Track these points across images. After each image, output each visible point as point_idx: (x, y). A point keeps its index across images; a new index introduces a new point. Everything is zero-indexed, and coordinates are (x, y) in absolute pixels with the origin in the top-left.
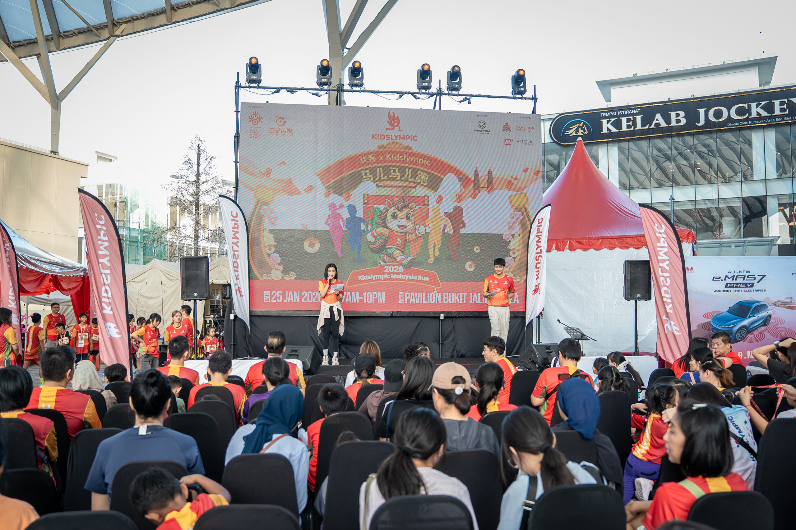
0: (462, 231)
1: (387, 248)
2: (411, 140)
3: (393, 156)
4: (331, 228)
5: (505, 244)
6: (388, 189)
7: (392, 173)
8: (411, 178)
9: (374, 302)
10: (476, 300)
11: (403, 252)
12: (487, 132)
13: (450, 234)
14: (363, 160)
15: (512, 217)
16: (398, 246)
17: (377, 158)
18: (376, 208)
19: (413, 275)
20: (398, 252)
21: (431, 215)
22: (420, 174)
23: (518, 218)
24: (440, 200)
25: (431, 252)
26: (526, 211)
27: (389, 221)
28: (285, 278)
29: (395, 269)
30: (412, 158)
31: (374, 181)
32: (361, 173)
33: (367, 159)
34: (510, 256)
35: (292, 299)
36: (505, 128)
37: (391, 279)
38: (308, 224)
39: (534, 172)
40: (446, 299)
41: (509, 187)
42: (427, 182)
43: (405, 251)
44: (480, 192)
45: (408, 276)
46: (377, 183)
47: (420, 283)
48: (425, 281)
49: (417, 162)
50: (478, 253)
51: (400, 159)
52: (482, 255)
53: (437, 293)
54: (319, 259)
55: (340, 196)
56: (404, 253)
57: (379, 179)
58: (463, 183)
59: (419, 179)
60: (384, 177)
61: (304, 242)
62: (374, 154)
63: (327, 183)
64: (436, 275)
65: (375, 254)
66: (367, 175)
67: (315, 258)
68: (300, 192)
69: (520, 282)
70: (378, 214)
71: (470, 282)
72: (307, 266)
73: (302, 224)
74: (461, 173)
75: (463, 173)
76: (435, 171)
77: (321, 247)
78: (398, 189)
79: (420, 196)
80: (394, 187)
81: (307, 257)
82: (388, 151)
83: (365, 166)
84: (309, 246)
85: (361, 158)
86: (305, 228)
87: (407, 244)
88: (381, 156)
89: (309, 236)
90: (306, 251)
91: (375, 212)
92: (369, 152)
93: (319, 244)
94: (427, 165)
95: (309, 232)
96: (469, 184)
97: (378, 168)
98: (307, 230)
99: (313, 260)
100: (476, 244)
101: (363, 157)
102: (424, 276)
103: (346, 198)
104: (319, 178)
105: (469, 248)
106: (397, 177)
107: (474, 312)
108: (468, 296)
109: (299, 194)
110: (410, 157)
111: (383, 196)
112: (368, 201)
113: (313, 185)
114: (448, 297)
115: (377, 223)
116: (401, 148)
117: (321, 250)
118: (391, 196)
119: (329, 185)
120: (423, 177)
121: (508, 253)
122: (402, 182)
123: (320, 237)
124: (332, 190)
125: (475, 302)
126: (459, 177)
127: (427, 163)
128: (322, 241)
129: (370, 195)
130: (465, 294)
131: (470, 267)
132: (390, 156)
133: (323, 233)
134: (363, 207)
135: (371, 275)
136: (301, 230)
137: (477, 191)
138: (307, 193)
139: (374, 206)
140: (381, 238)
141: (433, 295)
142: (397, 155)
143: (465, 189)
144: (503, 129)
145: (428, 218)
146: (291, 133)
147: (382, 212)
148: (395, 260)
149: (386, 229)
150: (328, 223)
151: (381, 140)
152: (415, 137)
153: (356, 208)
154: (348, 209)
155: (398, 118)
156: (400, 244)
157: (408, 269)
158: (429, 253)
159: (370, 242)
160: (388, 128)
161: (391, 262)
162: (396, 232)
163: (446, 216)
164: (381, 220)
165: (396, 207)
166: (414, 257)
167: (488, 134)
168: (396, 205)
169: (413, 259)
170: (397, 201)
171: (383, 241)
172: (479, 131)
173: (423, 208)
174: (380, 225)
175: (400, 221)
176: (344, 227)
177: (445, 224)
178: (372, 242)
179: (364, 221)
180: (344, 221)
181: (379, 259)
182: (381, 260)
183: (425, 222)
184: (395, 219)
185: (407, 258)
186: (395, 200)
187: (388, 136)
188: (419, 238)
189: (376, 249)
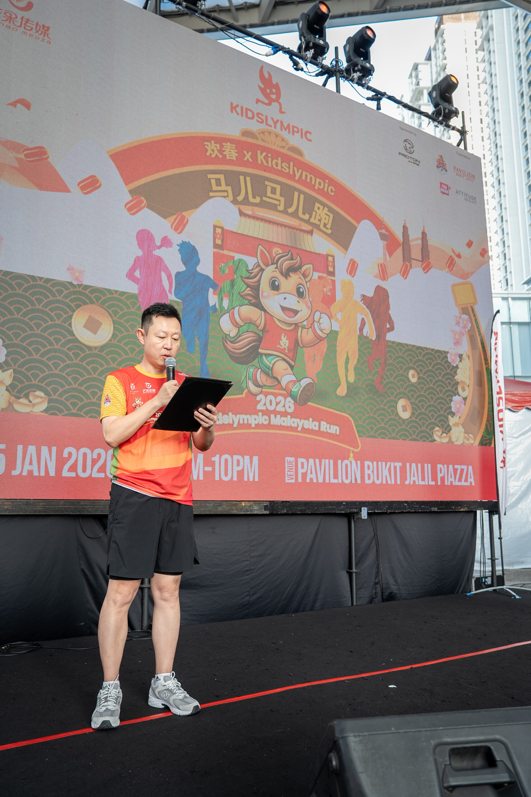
0: (390, 337)
1: (262, 354)
2: (302, 137)
3: (270, 159)
4: (140, 292)
5: (451, 370)
6: (262, 224)
7: (269, 194)
8: (304, 213)
9: (235, 479)
10: (415, 479)
11: (292, 367)
12: (416, 162)
13: (371, 340)
14: (212, 149)
15: (458, 323)
16: (282, 351)
17: (241, 156)
18: (240, 260)
19: (311, 419)
20: (283, 365)
21: (339, 295)
22: (319, 208)
23: (465, 327)
24: (353, 268)
25: (341, 371)
26: (474, 316)
27: (265, 294)
28: (17, 407)
29: (277, 404)
30: (304, 173)
31: (235, 202)
32: (209, 176)
33: (221, 151)
34: (459, 395)
35: (35, 468)
36: (440, 162)
37: (269, 426)
38: (85, 271)
39: (480, 250)
40: (369, 475)
41: (450, 269)
42: (331, 229)
43: (295, 366)
44: (413, 267)
45: (302, 421)
46: (241, 208)
47: (325, 437)
48: (332, 434)
49: (313, 183)
50: (415, 383)
51: (283, 170)
52: (421, 387)
53: (354, 462)
54: (112, 363)
55: (162, 217)
56: (294, 369)
57: (243, 199)
58: (387, 244)
59: (317, 219)
60: (254, 197)
61: (73, 315)
62: (235, 146)
63: (134, 181)
64: (351, 422)
65: (238, 365)
66: (221, 185)
67: (99, 360)
68: (66, 186)
69: (474, 445)
70: (243, 276)
71: (406, 440)
72: (79, 379)
73: (70, 269)
74: (384, 224)
75: (387, 225)
76: (342, 209)
77: (116, 332)
78: (280, 228)
79: (319, 254)
80: (272, 224)
81: (81, 356)
82: (260, 146)
83: (217, 164)
84: (85, 326)
85: (208, 145)
86: (77, 279)
87: (298, 351)
88: (248, 153)
89: (88, 301)
90: (77, 340)
91: (236, 270)
92: (224, 137)
93: (111, 325)
94: (330, 195)
95: (88, 291)
96: (396, 250)
97: (242, 175)
98: (82, 285)
99: (95, 365)
100: (411, 365)
101: (211, 144)
102: (330, 424)
103: (176, 226)
104: (116, 164)
105: (401, 372)
106: (279, 204)
107: (412, 503)
108: (403, 470)
109: (63, 192)
110: (300, 171)
111: (252, 237)
112: (222, 242)
113: (100, 178)
114: (373, 472)
115: (242, 296)
116: (283, 147)
117: (115, 342)
118: (267, 241)
119: (139, 187)
120: (323, 216)
121: (456, 389)
122: (286, 216)
123: (114, 309)
124: (146, 200)
125: (414, 481)
126: (380, 231)
127: (329, 191)
128: (118, 318)
129: (227, 231)
130: (399, 465)
131: (404, 409)
132: (264, 158)
133: (122, 298)
134: (213, 253)
135: (230, 414)
136: (66, 283)
137: (408, 264)
138: (84, 192)
139: (234, 257)
140: (250, 330)
141: (346, 465)
142: (278, 160)
143: (390, 256)
144: (436, 163)
145: (335, 301)
146: (46, 36)
147: (251, 271)
148: (277, 383)
149: (260, 311)
150: (135, 276)
151: (247, 119)
152: (308, 135)
153: (199, 252)
154: (179, 252)
155: (277, 86)
156: (287, 349)
157: (302, 405)
158: (338, 375)
159: (228, 336)
160: (260, 99)
161: (270, 387)
162: (278, 319)
163: (362, 302)
164: (249, 291)
165: (277, 268)
166: (313, 380)
167: (417, 166)
168: (277, 263)
169: (311, 385)
170: (280, 254)
171: (255, 338)
172: (405, 156)
173: (325, 278)
174: (247, 300)
175: (285, 298)
176: (171, 293)
177: (363, 319)
178: (231, 335)
179: (215, 286)
180: (172, 280)
181: (246, 376)
182: (250, 380)
183: (329, 308)
184: (276, 292)
185: (300, 381)
186: (276, 253)
187: (260, 116)
188: (321, 340)
189: (241, 353)
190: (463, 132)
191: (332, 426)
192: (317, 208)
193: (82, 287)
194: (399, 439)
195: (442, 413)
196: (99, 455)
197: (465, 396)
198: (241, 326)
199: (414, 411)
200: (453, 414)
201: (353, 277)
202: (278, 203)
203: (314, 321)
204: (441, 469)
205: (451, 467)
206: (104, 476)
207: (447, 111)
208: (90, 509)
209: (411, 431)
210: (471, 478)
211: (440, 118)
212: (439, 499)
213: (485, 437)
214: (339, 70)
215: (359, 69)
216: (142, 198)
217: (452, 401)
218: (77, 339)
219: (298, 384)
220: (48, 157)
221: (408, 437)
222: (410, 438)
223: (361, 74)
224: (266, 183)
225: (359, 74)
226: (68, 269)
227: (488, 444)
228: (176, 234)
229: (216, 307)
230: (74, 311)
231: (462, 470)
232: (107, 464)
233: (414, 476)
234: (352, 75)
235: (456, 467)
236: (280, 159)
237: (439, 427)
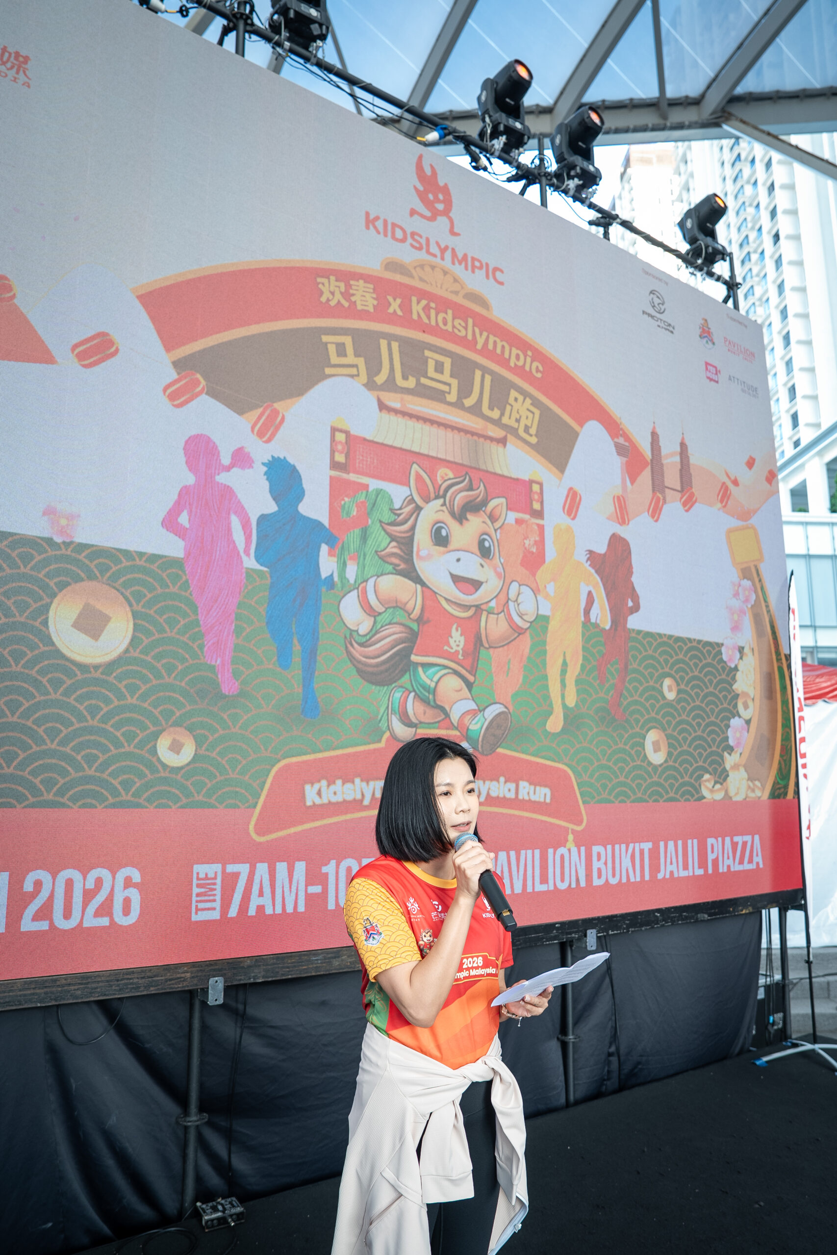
0: (634, 622)
1: (417, 664)
2: (487, 277)
3: (433, 313)
5: (728, 675)
6: (419, 425)
7: (431, 372)
8: (491, 408)
10: (673, 867)
11: (469, 685)
12: (669, 328)
13: (603, 631)
14: (330, 290)
15: (736, 594)
16: (452, 657)
17: (382, 305)
18: (379, 492)
19: (502, 779)
20: (453, 682)
21: (551, 552)
22: (516, 400)
23: (747, 601)
24: (573, 503)
25: (554, 688)
26: (760, 580)
27: (423, 553)
30: (492, 339)
31: (370, 385)
32: (325, 338)
33: (347, 295)
34: (740, 717)
36: (703, 330)
38: (79, 516)
39: (765, 473)
40: (599, 870)
41: (724, 504)
42: (536, 436)
43: (477, 683)
44: (667, 501)
45: (487, 783)
46: (382, 398)
47: (526, 811)
48: (539, 803)
49: (507, 355)
50: (673, 700)
51: (456, 331)
52: (681, 708)
53: (574, 850)
54: (128, 696)
55: (235, 411)
56: (474, 689)
57: (386, 381)
58: (627, 462)
59: (513, 418)
60: (405, 378)
61: (51, 603)
62: (372, 286)
63: (184, 344)
64: (570, 778)
65: (374, 687)
66: (345, 356)
67: (103, 691)
68: (47, 351)
69: (762, 799)
70: (384, 521)
71: (659, 801)
72: (61, 731)
73: (49, 512)
74: (622, 429)
75: (626, 431)
76: (555, 401)
77: (140, 635)
78: (450, 434)
79: (517, 480)
80: (436, 426)
81: (65, 686)
82: (417, 288)
83: (339, 317)
84: (77, 625)
85: (323, 284)
86: (62, 531)
87: (481, 656)
88: (395, 300)
89: (83, 575)
90: (58, 653)
91: (372, 509)
92: (352, 270)
93: (128, 621)
94: (534, 376)
95: (84, 554)
96: (642, 471)
97: (384, 339)
98: (72, 543)
99: (93, 702)
100: (667, 670)
101: (329, 282)
102: (535, 785)
103: (261, 427)
104: (149, 313)
105: (651, 683)
106: (448, 390)
107: (668, 909)
108: (654, 854)
109: (40, 363)
110: (485, 334)
111: (401, 449)
112: (346, 458)
113: (115, 335)
114: (606, 863)
115: (381, 558)
116: (456, 293)
117: (136, 654)
118: (428, 456)
119: (192, 355)
120: (524, 413)
121: (736, 706)
122: (462, 413)
123: (137, 588)
124: (204, 379)
125: (672, 873)
126: (616, 440)
127: (534, 371)
128: (143, 607)
129: (356, 438)
130: (647, 846)
131: (657, 748)
132: (424, 309)
133: (152, 567)
134: (328, 479)
135: (357, 781)
136: (39, 541)
137: (660, 496)
138: (83, 363)
139: (367, 486)
140: (395, 620)
141: (562, 857)
142: (446, 313)
143: (632, 482)
144: (699, 331)
145: (544, 562)
146: (21, 72)
147: (398, 512)
148: (443, 716)
149: (414, 585)
150: (178, 523)
151: (394, 242)
152: (498, 274)
153: (303, 477)
154: (265, 477)
155: (445, 190)
156: (461, 652)
157: (487, 755)
158: (549, 697)
159: (355, 634)
160: (417, 209)
161: (431, 725)
162: (446, 599)
163: (589, 563)
164: (395, 547)
165: (444, 504)
166: (506, 707)
167: (670, 334)
168: (444, 496)
169: (502, 716)
170: (450, 479)
171: (404, 635)
172: (652, 317)
173: (527, 521)
174: (391, 564)
175: (458, 560)
176: (248, 555)
177: (590, 593)
178: (361, 632)
179: (332, 540)
180: (251, 529)
181: (388, 707)
182: (395, 714)
183: (534, 575)
184: (442, 549)
185: (484, 710)
186: (443, 478)
187: (416, 237)
188: (520, 634)
189: (377, 665)
190: (732, 286)
191: (538, 788)
192: (513, 399)
193: (72, 546)
194: (648, 802)
195: (714, 749)
196: (99, 882)
197: (748, 718)
198: (380, 614)
199: (672, 750)
200: (730, 750)
201: (573, 519)
202: (446, 388)
203: (509, 599)
204: (712, 846)
205: (728, 840)
206: (108, 924)
207: (710, 250)
208: (79, 992)
209: (666, 785)
210: (757, 855)
211: (699, 261)
212: (710, 899)
213: (778, 783)
214: (545, 173)
215: (578, 174)
216: (198, 376)
217: (728, 726)
218: (58, 651)
219: (480, 715)
220: (14, 296)
221: (661, 796)
222: (666, 797)
223: (581, 182)
224: (427, 353)
225: (577, 181)
226: (44, 514)
227: (782, 797)
228: (261, 443)
229: (333, 579)
230: (53, 596)
231: (745, 844)
232: (115, 898)
233: (671, 863)
234: (566, 183)
235: (736, 839)
236: (450, 312)
237: (711, 774)
